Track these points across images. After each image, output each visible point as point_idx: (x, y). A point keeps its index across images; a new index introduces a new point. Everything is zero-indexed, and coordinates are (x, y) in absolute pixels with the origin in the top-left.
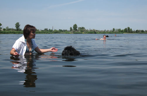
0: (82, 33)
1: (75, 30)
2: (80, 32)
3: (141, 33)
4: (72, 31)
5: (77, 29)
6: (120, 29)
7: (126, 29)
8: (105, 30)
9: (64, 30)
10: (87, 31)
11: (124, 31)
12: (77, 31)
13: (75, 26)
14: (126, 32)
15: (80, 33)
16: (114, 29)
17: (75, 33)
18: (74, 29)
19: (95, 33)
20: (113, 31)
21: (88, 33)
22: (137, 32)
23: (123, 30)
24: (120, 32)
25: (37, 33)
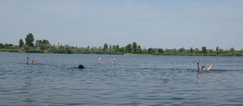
0: (43, 52)
1: (30, 45)
2: (38, 49)
3: (158, 54)
4: (23, 48)
5: (34, 43)
6: (118, 46)
7: (129, 46)
8: (89, 47)
9: (6, 44)
10: (53, 47)
11: (126, 49)
12: (32, 48)
13: (30, 38)
14: (129, 52)
15: (39, 52)
16: (106, 46)
17: (29, 52)
18: (27, 44)
19: (70, 52)
20: (104, 49)
21: (55, 52)
22: (151, 51)
23: (123, 48)
24: (118, 51)
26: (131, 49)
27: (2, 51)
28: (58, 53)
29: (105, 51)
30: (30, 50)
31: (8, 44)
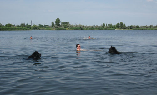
0: (66, 30)
2: (63, 27)
3: (135, 29)
4: (54, 27)
5: (60, 24)
6: (111, 25)
7: (118, 24)
8: (94, 26)
9: (45, 25)
10: (72, 26)
11: (116, 26)
12: (59, 27)
13: (58, 21)
14: (118, 28)
15: (63, 29)
16: (104, 25)
17: (57, 30)
18: (56, 25)
19: (82, 29)
20: (103, 26)
21: (73, 29)
22: (131, 27)
23: (114, 25)
24: (111, 27)
25: (12, 29)
26: (119, 26)
27: (42, 29)
28: (75, 30)
29: (103, 28)
30: (58, 28)
31: (46, 25)
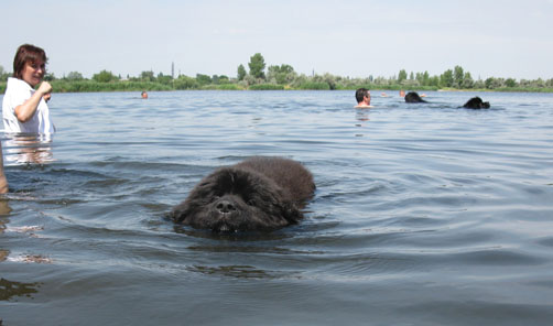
0: (283, 89)
1: (257, 75)
2: (273, 82)
3: (503, 90)
4: (245, 82)
5: (266, 71)
6: (426, 75)
7: (448, 74)
8: (371, 78)
9: (215, 77)
10: (302, 79)
11: (442, 80)
12: (262, 81)
13: (257, 62)
14: (449, 86)
15: (275, 89)
16: (403, 75)
17: (256, 89)
18: (252, 73)
19: (332, 88)
20: (400, 80)
21: (305, 88)
22: (490, 84)
23: (436, 78)
24: (426, 83)
25: (113, 89)
26: (452, 81)
27: (208, 89)
28: (311, 89)
29: (401, 84)
30: (258, 85)
31: (219, 76)
